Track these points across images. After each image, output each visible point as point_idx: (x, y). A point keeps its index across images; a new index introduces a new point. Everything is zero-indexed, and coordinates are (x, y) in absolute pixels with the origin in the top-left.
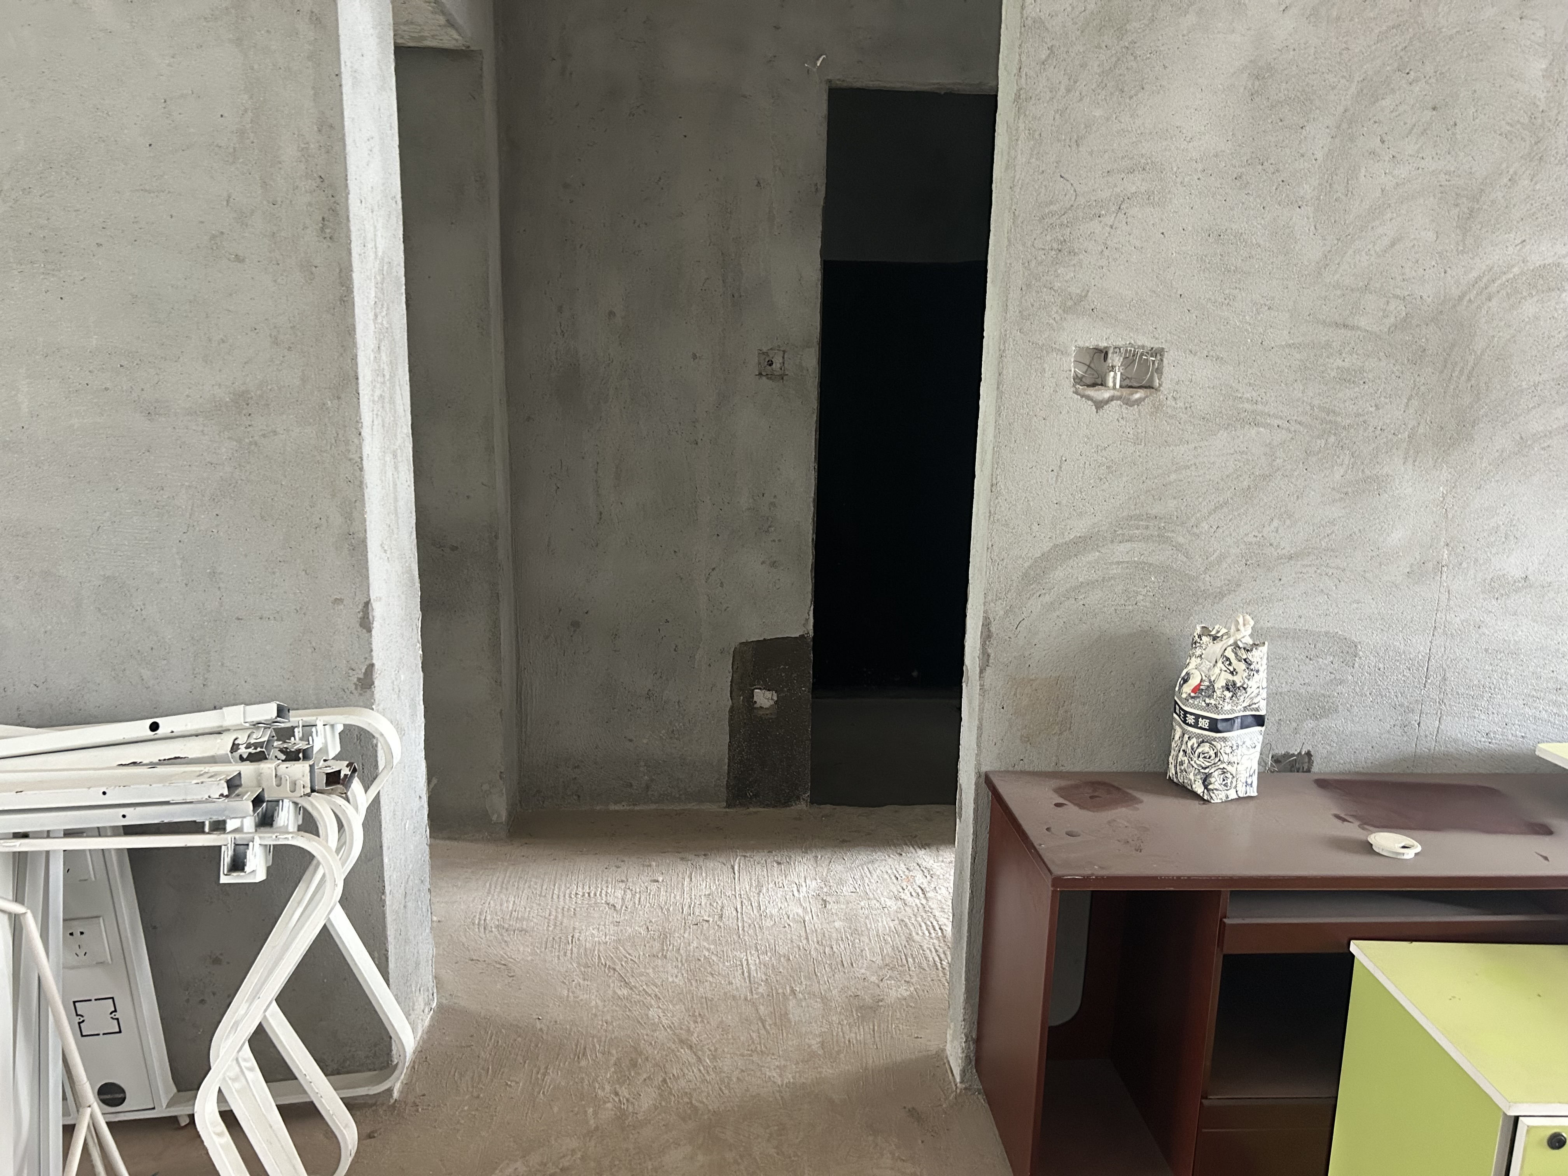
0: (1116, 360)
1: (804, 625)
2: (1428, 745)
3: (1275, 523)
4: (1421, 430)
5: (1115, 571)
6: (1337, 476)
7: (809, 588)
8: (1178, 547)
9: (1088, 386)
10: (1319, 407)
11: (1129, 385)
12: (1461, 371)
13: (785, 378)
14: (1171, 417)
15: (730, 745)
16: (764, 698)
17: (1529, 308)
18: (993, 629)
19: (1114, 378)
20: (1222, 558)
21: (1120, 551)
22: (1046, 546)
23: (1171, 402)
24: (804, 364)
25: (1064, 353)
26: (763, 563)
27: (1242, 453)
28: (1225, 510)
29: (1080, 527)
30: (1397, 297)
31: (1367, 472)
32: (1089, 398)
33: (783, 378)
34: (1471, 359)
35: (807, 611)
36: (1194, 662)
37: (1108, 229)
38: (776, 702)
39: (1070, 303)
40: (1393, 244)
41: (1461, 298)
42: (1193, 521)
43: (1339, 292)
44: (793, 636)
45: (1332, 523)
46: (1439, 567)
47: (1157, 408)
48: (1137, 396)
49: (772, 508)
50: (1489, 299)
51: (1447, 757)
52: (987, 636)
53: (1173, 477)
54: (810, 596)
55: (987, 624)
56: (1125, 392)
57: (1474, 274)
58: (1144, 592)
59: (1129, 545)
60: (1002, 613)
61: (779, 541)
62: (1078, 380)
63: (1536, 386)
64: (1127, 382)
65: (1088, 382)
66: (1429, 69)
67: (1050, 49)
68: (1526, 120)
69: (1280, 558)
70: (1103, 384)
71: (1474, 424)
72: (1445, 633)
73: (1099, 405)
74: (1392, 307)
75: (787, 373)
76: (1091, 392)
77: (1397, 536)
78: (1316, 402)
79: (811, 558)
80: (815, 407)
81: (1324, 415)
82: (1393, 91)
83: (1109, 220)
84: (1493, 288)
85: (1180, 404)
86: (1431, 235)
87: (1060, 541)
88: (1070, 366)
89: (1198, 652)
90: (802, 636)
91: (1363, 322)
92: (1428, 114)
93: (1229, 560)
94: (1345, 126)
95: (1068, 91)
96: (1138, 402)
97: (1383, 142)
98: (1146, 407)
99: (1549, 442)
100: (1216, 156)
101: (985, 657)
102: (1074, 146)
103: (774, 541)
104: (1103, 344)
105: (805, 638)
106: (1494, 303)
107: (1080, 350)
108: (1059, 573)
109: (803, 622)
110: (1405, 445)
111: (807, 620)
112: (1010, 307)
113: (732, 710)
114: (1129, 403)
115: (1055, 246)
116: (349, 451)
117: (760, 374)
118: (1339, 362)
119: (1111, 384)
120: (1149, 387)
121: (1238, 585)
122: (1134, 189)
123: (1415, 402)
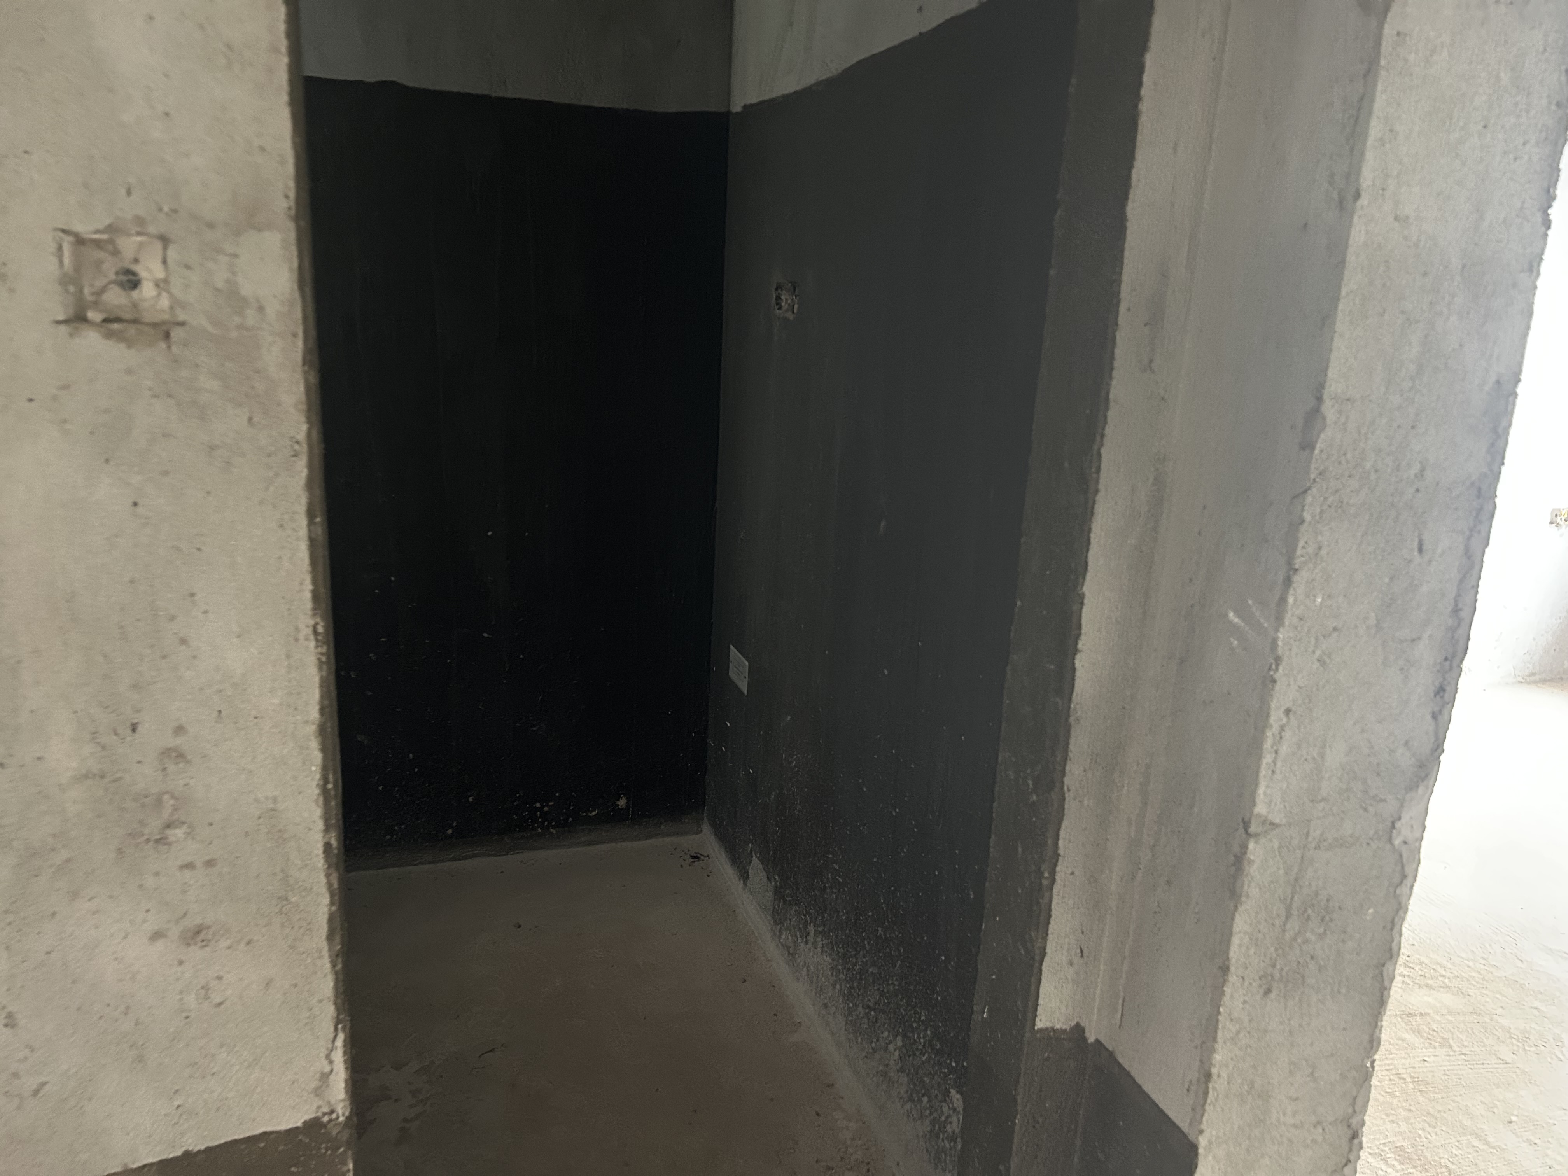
1: (318, 1092)
13: (177, 334)
24: (247, 289)
26: (157, 936)
33: (167, 336)
35: (323, 1052)
44: (284, 1126)
49: (172, 768)
61: (210, 863)
75: (182, 316)
79: (326, 900)
80: (302, 436)
90: (313, 1126)
103: (190, 866)
105: (324, 1126)
109: (314, 1084)
111: (325, 1077)
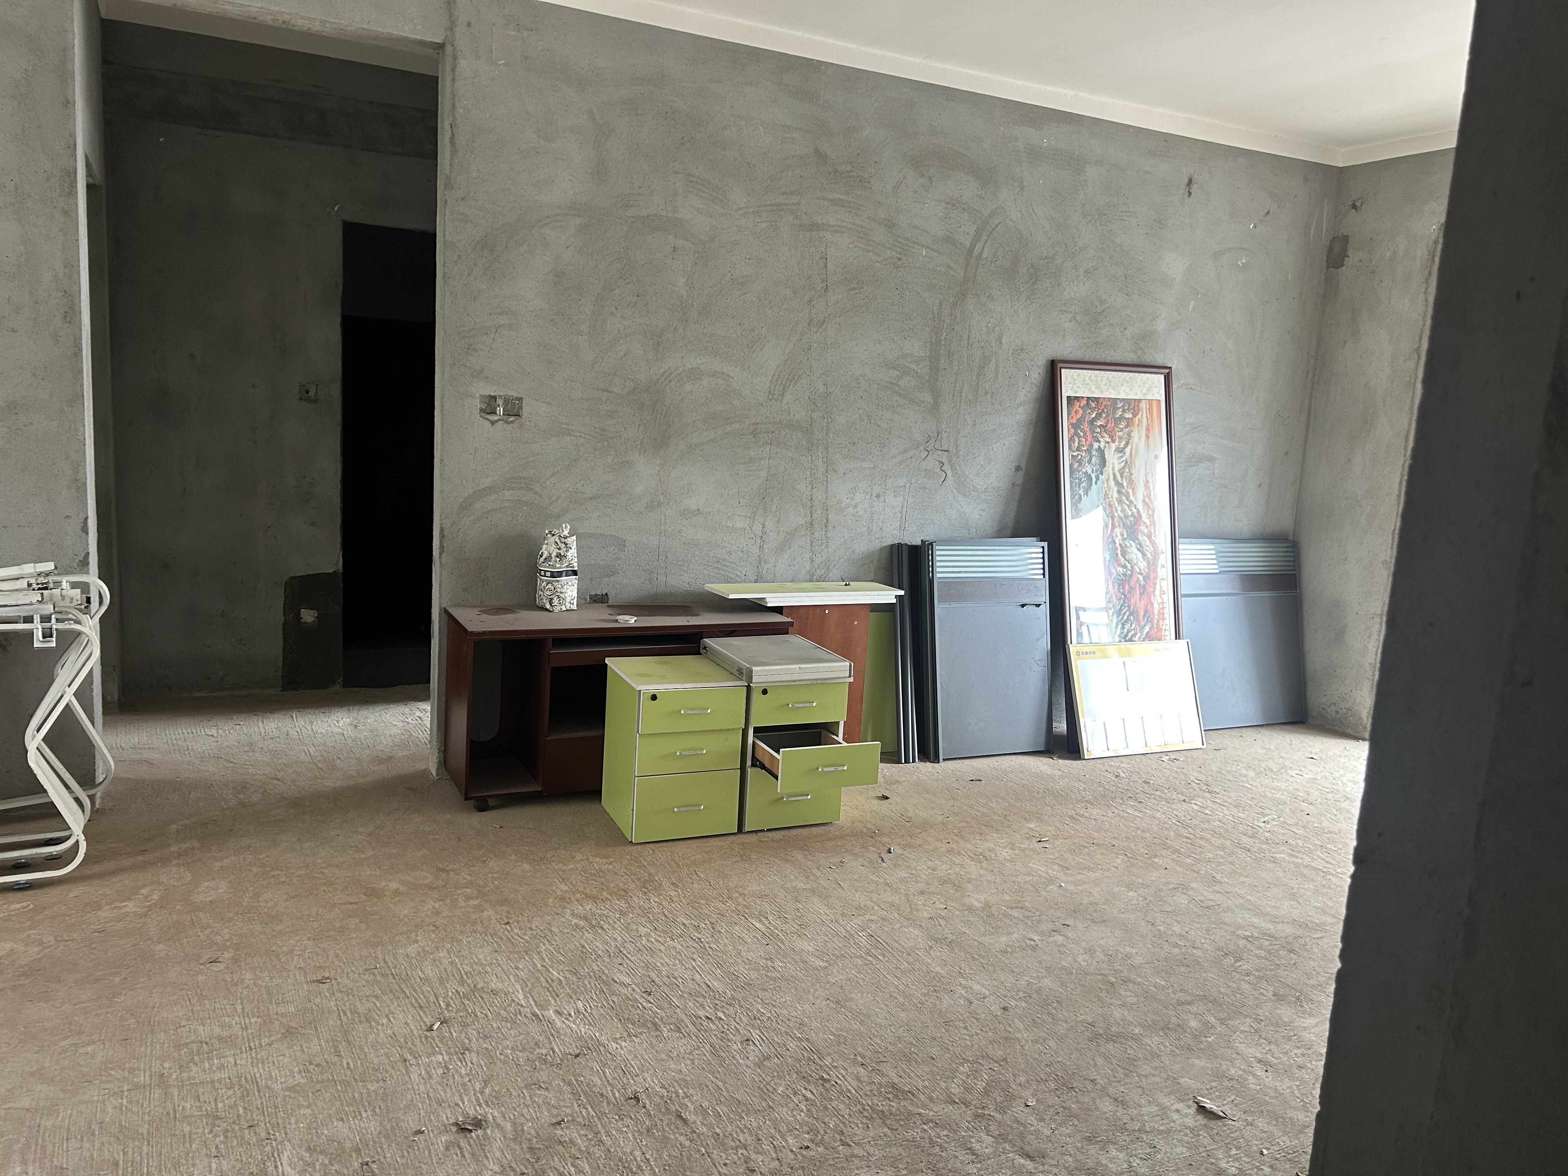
0: (500, 402)
1: (336, 565)
2: (662, 589)
3: (582, 482)
4: (646, 440)
5: (506, 504)
6: (610, 461)
7: (339, 539)
8: (536, 493)
9: (488, 414)
10: (599, 428)
11: (507, 414)
12: (661, 414)
13: (319, 401)
14: (528, 430)
15: (284, 647)
16: (308, 616)
17: (688, 387)
18: (445, 533)
19: (500, 410)
20: (557, 499)
21: (508, 494)
22: (471, 491)
23: (527, 423)
24: (331, 393)
25: (473, 397)
26: (305, 523)
27: (563, 448)
28: (558, 475)
29: (487, 482)
30: (629, 379)
31: (623, 459)
32: (487, 419)
33: (317, 402)
34: (665, 408)
35: (338, 555)
36: (544, 547)
37: (492, 340)
38: (317, 617)
39: (475, 374)
40: (625, 355)
41: (658, 380)
42: (543, 480)
43: (603, 376)
44: (328, 572)
45: (609, 482)
46: (660, 504)
47: (521, 425)
48: (511, 419)
49: (311, 487)
50: (670, 382)
51: (671, 594)
52: (442, 537)
53: (531, 459)
54: (339, 546)
55: (442, 530)
56: (505, 417)
57: (662, 371)
58: (521, 514)
59: (512, 492)
60: (449, 525)
61: (317, 508)
62: (482, 410)
63: (694, 422)
64: (507, 413)
65: (489, 411)
66: (634, 279)
67: (459, 256)
68: (678, 303)
69: (586, 499)
70: (495, 413)
71: (669, 438)
72: (665, 535)
73: (493, 423)
74: (627, 383)
75: (320, 399)
76: (488, 417)
77: (639, 489)
78: (597, 426)
79: (340, 519)
80: (340, 421)
81: (601, 432)
82: (619, 287)
83: (492, 336)
84: (671, 377)
85: (532, 424)
86: (642, 352)
87: (477, 489)
88: (477, 404)
89: (546, 542)
90: (334, 572)
91: (615, 389)
92: (636, 298)
93: (562, 500)
94: (599, 301)
95: (469, 275)
96: (512, 422)
97: (616, 309)
98: (515, 425)
99: (703, 447)
100: (541, 310)
101: (442, 547)
102: (473, 301)
103: (313, 508)
104: (493, 394)
105: (337, 573)
106: (673, 383)
107: (481, 396)
108: (477, 505)
109: (335, 563)
110: (639, 447)
111: (338, 561)
112: (446, 374)
113: (284, 624)
114: (507, 422)
115: (466, 347)
116: (77, 435)
117: (301, 399)
118: (606, 408)
119: (498, 413)
120: (518, 415)
121: (567, 512)
122: (503, 322)
123: (642, 428)
